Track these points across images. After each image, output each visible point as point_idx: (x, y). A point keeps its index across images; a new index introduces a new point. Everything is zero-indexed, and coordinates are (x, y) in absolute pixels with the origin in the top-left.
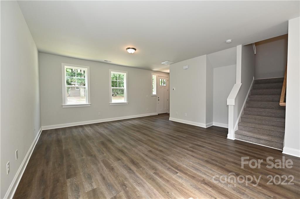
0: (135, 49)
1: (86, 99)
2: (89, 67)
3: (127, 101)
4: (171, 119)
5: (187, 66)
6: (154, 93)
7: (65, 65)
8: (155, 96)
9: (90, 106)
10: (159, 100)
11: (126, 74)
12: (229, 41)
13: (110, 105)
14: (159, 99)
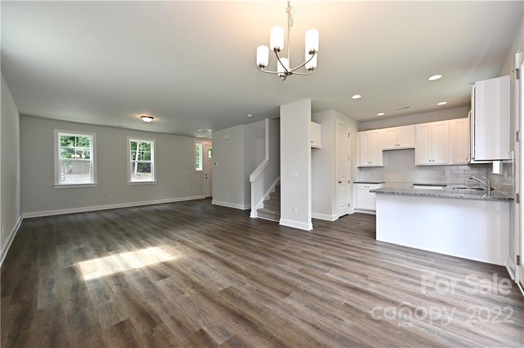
0: (153, 118)
1: (91, 177)
2: (95, 134)
3: (155, 180)
4: (214, 202)
5: (228, 136)
6: (200, 168)
7: (60, 132)
8: (199, 172)
9: (96, 186)
10: (206, 178)
11: (153, 142)
12: (250, 116)
13: (128, 184)
14: (206, 176)
